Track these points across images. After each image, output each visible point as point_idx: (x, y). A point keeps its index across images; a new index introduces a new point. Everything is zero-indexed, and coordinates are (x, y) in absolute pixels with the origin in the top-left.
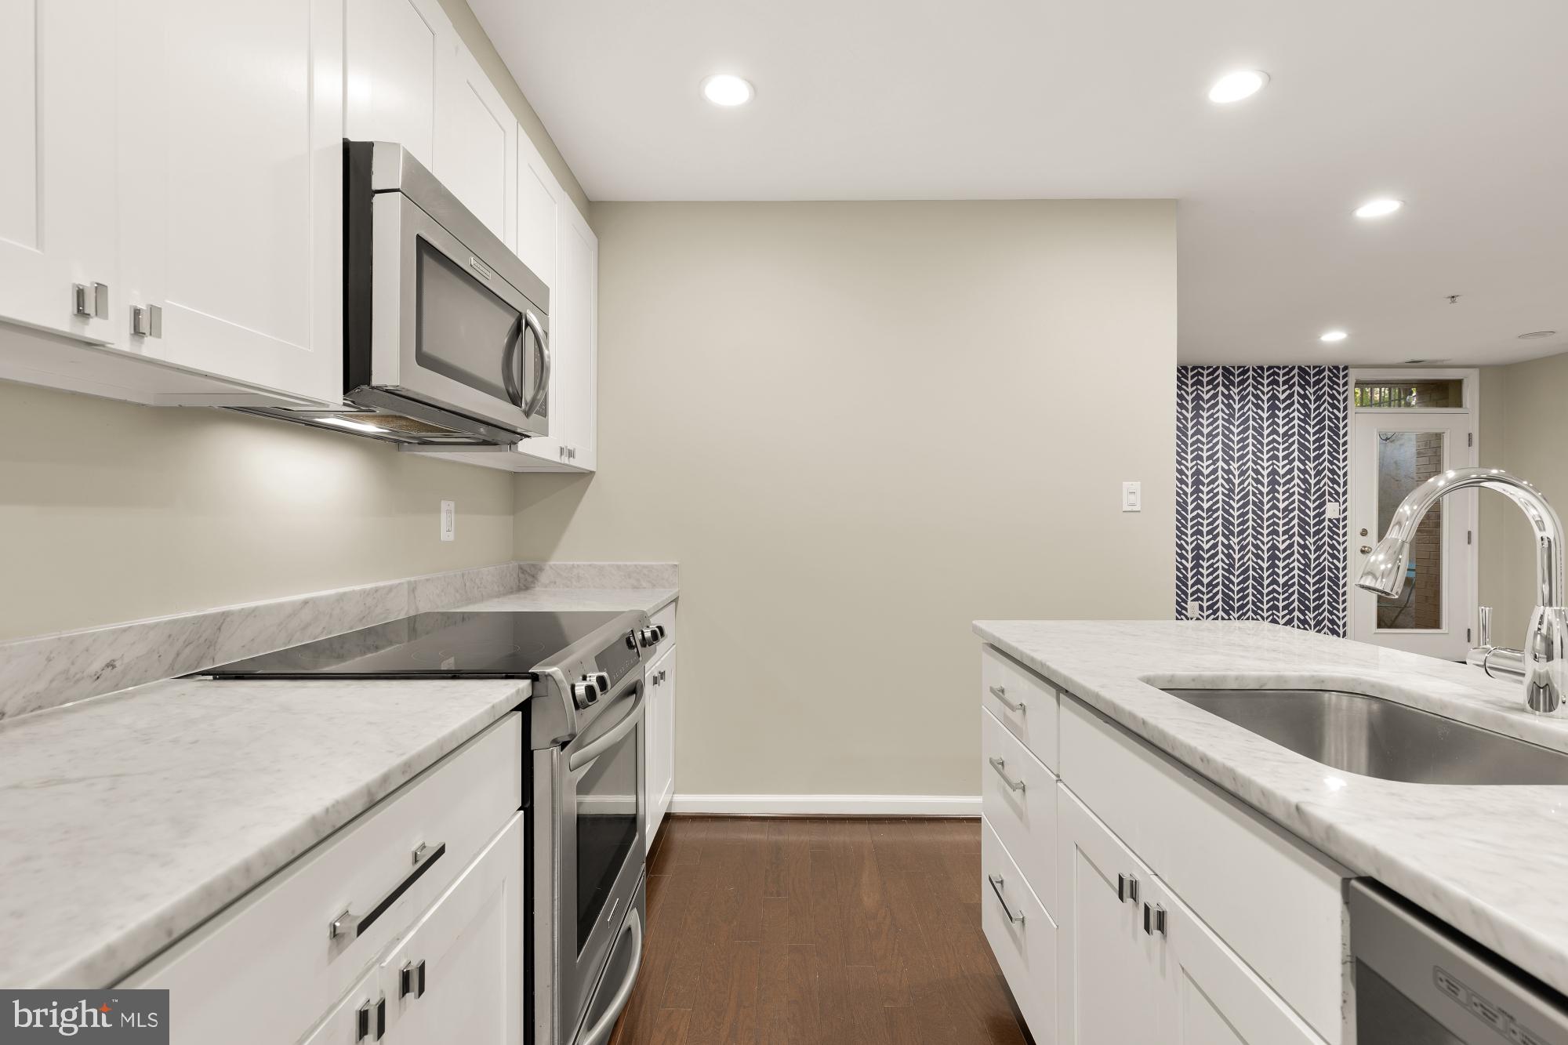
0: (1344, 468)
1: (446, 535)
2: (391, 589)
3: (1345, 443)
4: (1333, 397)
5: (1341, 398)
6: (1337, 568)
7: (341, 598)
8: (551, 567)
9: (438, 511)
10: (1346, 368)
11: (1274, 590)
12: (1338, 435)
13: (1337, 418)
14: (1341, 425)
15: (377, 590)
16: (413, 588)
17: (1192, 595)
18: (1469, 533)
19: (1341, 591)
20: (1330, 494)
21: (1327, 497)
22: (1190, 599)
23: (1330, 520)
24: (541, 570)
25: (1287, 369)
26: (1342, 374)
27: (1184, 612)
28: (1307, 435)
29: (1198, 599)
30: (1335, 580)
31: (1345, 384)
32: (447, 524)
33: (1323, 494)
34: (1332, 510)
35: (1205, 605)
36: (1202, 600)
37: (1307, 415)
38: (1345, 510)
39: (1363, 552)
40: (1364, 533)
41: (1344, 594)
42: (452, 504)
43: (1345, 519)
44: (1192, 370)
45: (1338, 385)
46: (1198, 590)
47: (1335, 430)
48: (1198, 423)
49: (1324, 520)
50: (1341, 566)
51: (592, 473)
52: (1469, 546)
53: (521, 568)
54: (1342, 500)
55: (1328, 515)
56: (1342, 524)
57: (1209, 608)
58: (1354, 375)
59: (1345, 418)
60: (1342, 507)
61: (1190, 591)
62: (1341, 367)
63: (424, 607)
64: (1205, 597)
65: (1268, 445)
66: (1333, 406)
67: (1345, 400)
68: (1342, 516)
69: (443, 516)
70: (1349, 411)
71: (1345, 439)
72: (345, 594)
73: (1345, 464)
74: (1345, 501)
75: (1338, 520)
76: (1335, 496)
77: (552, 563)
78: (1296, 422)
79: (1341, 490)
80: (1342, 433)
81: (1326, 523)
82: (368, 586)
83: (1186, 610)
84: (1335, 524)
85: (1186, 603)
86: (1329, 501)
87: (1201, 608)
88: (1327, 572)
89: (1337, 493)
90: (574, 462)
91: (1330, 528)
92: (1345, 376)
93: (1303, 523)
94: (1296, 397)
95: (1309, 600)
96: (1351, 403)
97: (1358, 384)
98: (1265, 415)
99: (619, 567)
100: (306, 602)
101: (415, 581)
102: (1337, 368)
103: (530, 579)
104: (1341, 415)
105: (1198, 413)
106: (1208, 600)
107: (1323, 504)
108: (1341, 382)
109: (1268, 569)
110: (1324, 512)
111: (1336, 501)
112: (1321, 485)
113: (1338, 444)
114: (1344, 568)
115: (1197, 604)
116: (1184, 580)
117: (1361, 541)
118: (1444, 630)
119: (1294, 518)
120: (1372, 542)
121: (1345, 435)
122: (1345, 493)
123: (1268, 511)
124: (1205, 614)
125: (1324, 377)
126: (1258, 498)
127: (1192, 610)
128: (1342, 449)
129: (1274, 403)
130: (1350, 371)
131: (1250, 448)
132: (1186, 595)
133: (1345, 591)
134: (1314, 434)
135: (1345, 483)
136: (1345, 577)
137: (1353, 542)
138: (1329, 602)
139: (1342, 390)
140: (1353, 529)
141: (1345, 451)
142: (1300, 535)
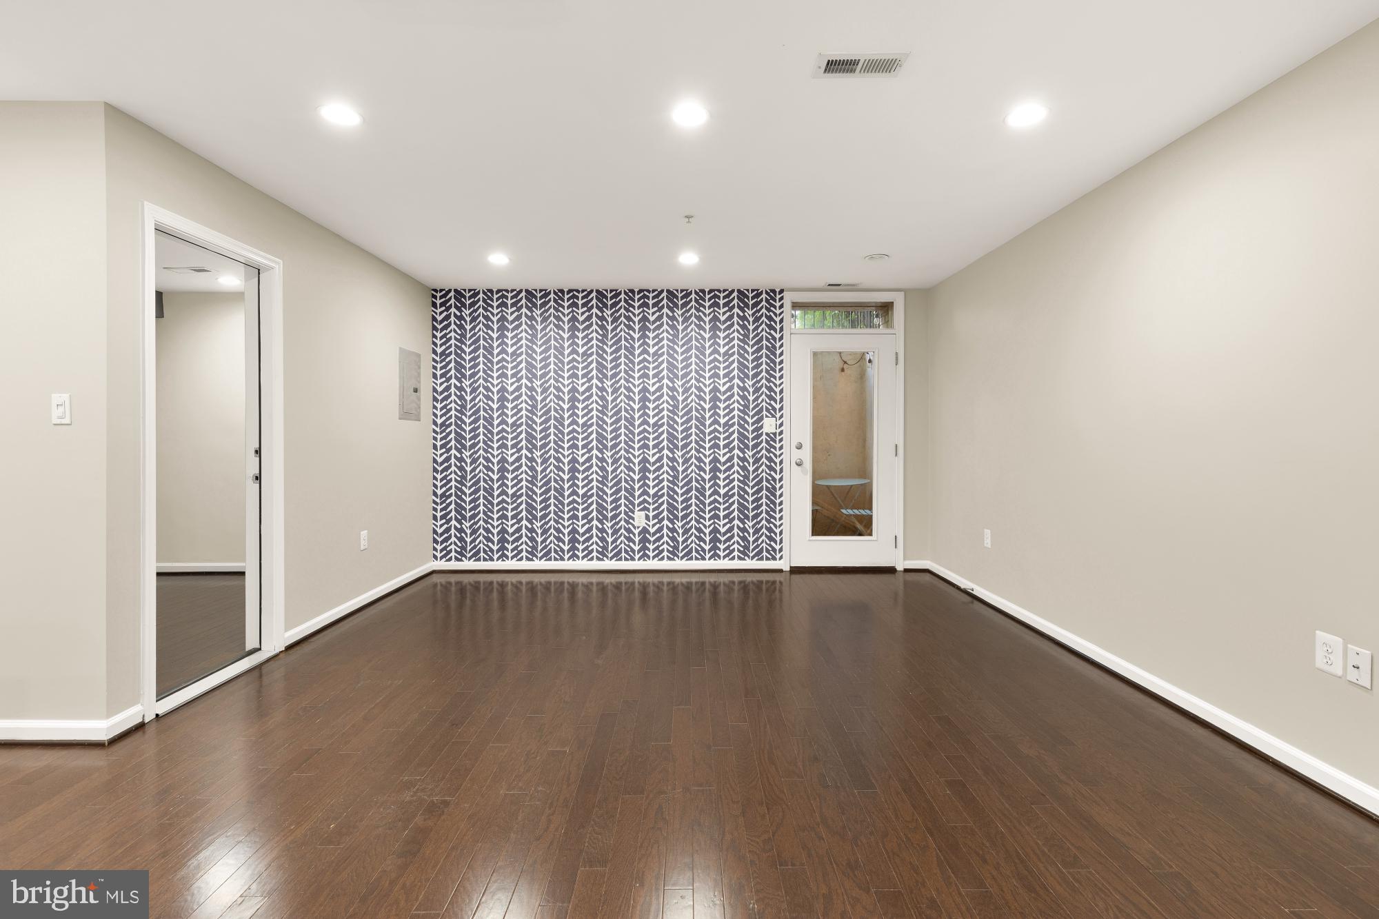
0: (780, 385)
3: (781, 362)
4: (770, 318)
5: (778, 319)
6: (774, 480)
10: (782, 291)
11: (715, 501)
12: (775, 355)
13: (774, 338)
14: (778, 345)
17: (639, 505)
18: (896, 446)
19: (778, 501)
20: (767, 410)
21: (765, 412)
22: (637, 509)
23: (767, 434)
25: (727, 292)
26: (778, 297)
27: (631, 521)
29: (645, 509)
30: (772, 491)
31: (781, 306)
33: (761, 410)
34: (769, 425)
35: (651, 514)
36: (648, 510)
38: (781, 425)
39: (797, 464)
40: (799, 447)
41: (781, 503)
43: (781, 433)
44: (639, 292)
45: (775, 307)
46: (645, 501)
47: (772, 350)
48: (645, 343)
49: (762, 434)
50: (777, 477)
52: (896, 458)
54: (778, 415)
55: (765, 430)
56: (778, 438)
57: (654, 517)
58: (788, 298)
59: (781, 338)
60: (779, 422)
61: (637, 502)
62: (778, 290)
64: (651, 507)
65: (709, 364)
66: (770, 327)
67: (781, 321)
68: (778, 431)
70: (784, 332)
71: (781, 358)
73: (781, 381)
74: (781, 417)
75: (775, 434)
76: (772, 412)
78: (736, 342)
79: (778, 406)
80: (778, 352)
81: (764, 437)
83: (633, 519)
84: (772, 437)
85: (633, 513)
86: (767, 416)
87: (647, 517)
88: (765, 483)
89: (774, 409)
91: (767, 442)
92: (781, 299)
93: (742, 438)
94: (736, 319)
95: (748, 509)
96: (787, 324)
97: (793, 304)
102: (774, 291)
104: (778, 336)
105: (644, 333)
106: (654, 510)
107: (761, 419)
108: (778, 304)
110: (762, 427)
111: (773, 416)
112: (759, 402)
113: (775, 363)
114: (781, 480)
115: (643, 513)
116: (631, 491)
117: (797, 454)
118: (874, 537)
119: (733, 432)
120: (806, 455)
121: (781, 354)
122: (781, 409)
123: (710, 426)
124: (651, 523)
125: (762, 299)
126: (700, 414)
127: (639, 519)
128: (778, 367)
129: (715, 324)
130: (785, 294)
131: (693, 366)
132: (633, 504)
133: (782, 501)
134: (753, 354)
135: (781, 400)
136: (781, 487)
137: (789, 455)
138: (767, 511)
139: (778, 312)
140: (789, 443)
141: (781, 369)
142: (739, 449)
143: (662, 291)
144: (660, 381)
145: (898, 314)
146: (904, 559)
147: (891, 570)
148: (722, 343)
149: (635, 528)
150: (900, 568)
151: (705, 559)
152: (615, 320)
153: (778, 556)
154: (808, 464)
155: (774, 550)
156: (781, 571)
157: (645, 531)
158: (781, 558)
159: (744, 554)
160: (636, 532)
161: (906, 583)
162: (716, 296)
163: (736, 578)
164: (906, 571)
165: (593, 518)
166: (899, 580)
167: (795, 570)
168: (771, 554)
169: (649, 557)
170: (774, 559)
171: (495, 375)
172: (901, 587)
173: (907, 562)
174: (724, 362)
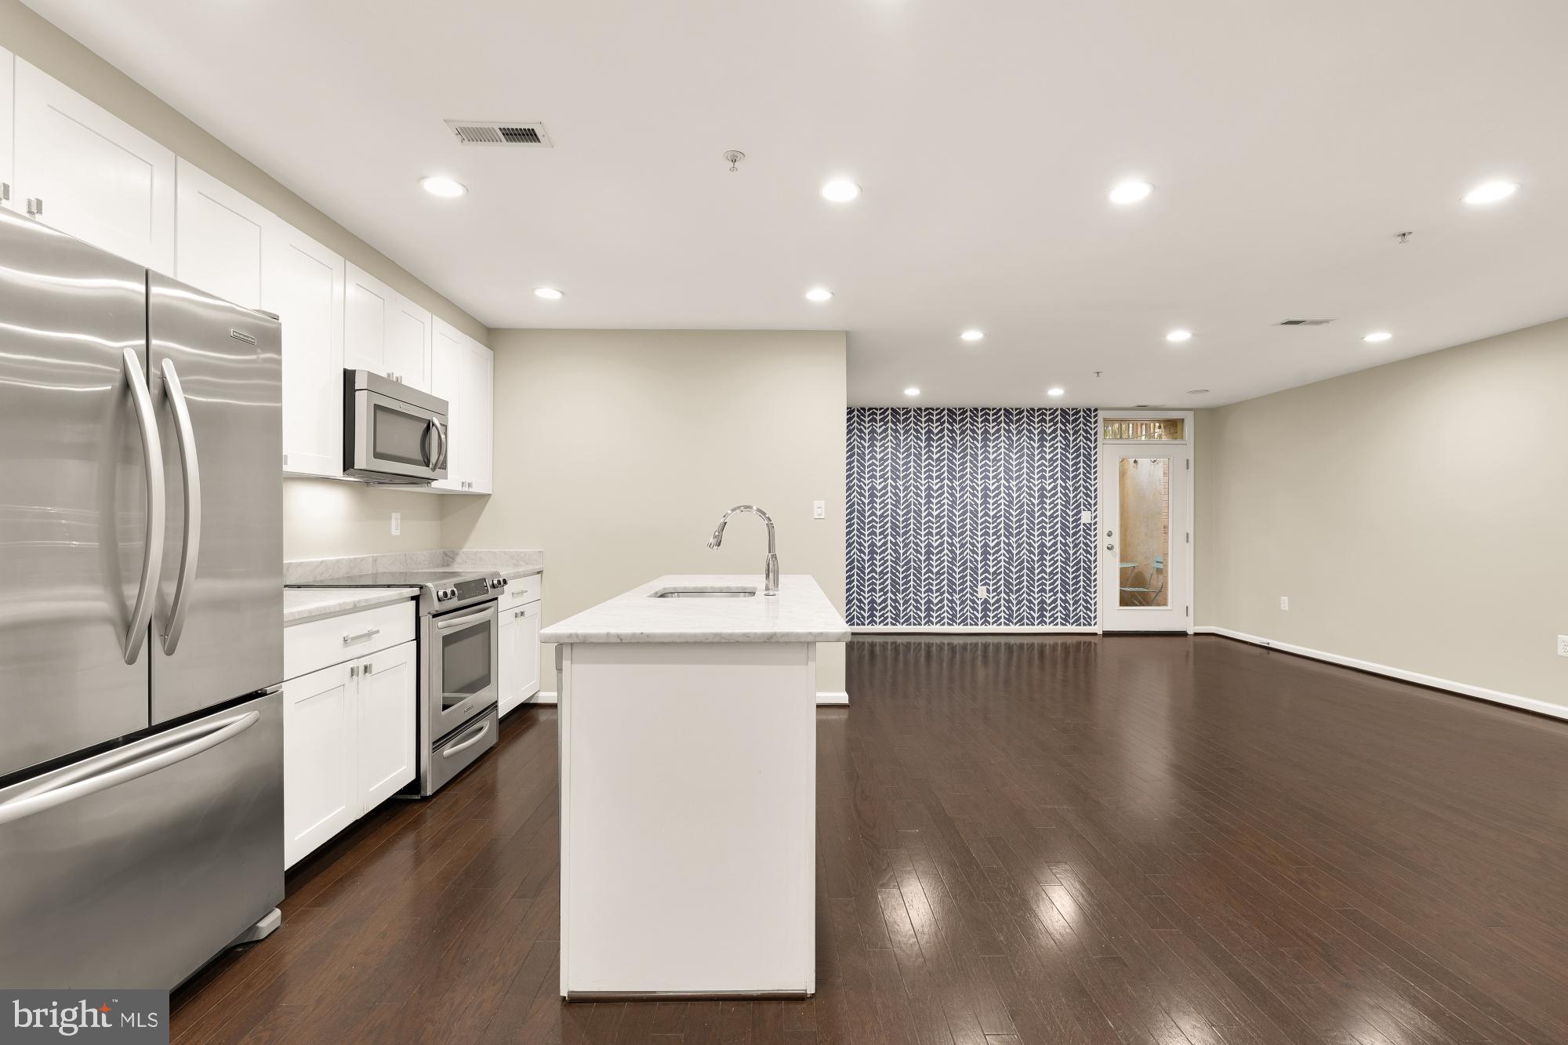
0: (1095, 485)
1: (395, 531)
2: (363, 559)
3: (1095, 467)
4: (1086, 431)
5: (1093, 432)
6: (1090, 561)
7: (338, 561)
8: (463, 553)
9: (391, 519)
10: (1096, 410)
11: (1043, 578)
12: (1090, 461)
13: (1090, 448)
14: (1093, 453)
15: (356, 559)
16: (375, 560)
17: (981, 581)
18: (1187, 534)
19: (1093, 578)
20: (1085, 505)
21: (1082, 507)
22: (980, 584)
23: (1084, 524)
24: (458, 554)
25: (1052, 411)
26: (1093, 414)
27: (975, 593)
29: (986, 584)
30: (1088, 570)
31: (1096, 422)
32: (395, 526)
33: (1080, 505)
34: (1086, 517)
35: (991, 588)
36: (989, 585)
38: (1095, 517)
39: (1108, 549)
40: (1110, 534)
41: (1095, 580)
42: (399, 515)
43: (1095, 523)
44: (982, 410)
45: (1090, 422)
46: (986, 578)
47: (1088, 457)
48: (986, 451)
49: (1080, 524)
50: (1092, 559)
51: (490, 495)
52: (1187, 544)
53: (444, 553)
54: (1093, 509)
55: (1083, 521)
56: (1093, 527)
57: (994, 591)
58: (1101, 415)
59: (1095, 448)
60: (1094, 515)
61: (979, 578)
62: (1093, 409)
63: (381, 570)
64: (991, 583)
65: (1038, 468)
66: (1087, 439)
67: (1096, 434)
68: (1094, 521)
69: (393, 521)
70: (1098, 442)
71: (1095, 463)
72: (340, 560)
73: (1095, 482)
74: (1095, 510)
75: (1090, 524)
76: (1089, 506)
77: (464, 550)
78: (1059, 450)
79: (1093, 502)
80: (1093, 459)
81: (1082, 526)
82: (351, 557)
83: (977, 592)
84: (1088, 527)
85: (977, 587)
86: (1084, 510)
87: (988, 591)
88: (1082, 564)
89: (1090, 504)
90: (471, 490)
91: (1084, 530)
92: (1095, 416)
93: (1064, 527)
94: (1059, 432)
95: (1069, 585)
96: (1100, 436)
97: (1105, 420)
99: (505, 553)
100: (322, 562)
101: (377, 556)
102: (1089, 410)
103: (451, 560)
104: (1092, 446)
106: (993, 585)
107: (1079, 512)
108: (1093, 420)
110: (1080, 519)
111: (1089, 510)
112: (1078, 498)
113: (1090, 467)
114: (1095, 561)
115: (985, 588)
116: (975, 570)
117: (1108, 541)
118: (1169, 607)
119: (1057, 522)
120: (1115, 540)
121: (1095, 460)
122: (1095, 504)
123: (1038, 518)
124: (991, 596)
125: (1080, 416)
126: (1030, 508)
127: (982, 592)
128: (1093, 470)
129: (1043, 435)
130: (1099, 412)
131: (1025, 470)
132: (977, 580)
133: (1096, 578)
134: (1073, 460)
135: (1096, 497)
136: (1095, 567)
137: (1102, 541)
138: (1084, 586)
139: (1093, 426)
140: (1101, 531)
141: (1095, 473)
142: (1062, 536)
143: (1000, 409)
144: (998, 481)
145: (1189, 429)
146: (1195, 625)
147: (1183, 634)
148: (1048, 451)
149: (978, 599)
150: (1190, 632)
151: (1034, 625)
152: (963, 432)
153: (1093, 623)
154: (1117, 549)
155: (1090, 618)
156: (1095, 634)
157: (986, 602)
158: (1095, 624)
159: (1066, 621)
160: (979, 602)
161: (1195, 644)
162: (1043, 414)
163: (1059, 640)
164: (1196, 634)
165: (944, 591)
166: (1191, 641)
167: (1107, 634)
168: (1087, 621)
169: (989, 623)
170: (1090, 624)
171: (867, 476)
172: (1191, 649)
173: (1196, 627)
174: (1050, 466)
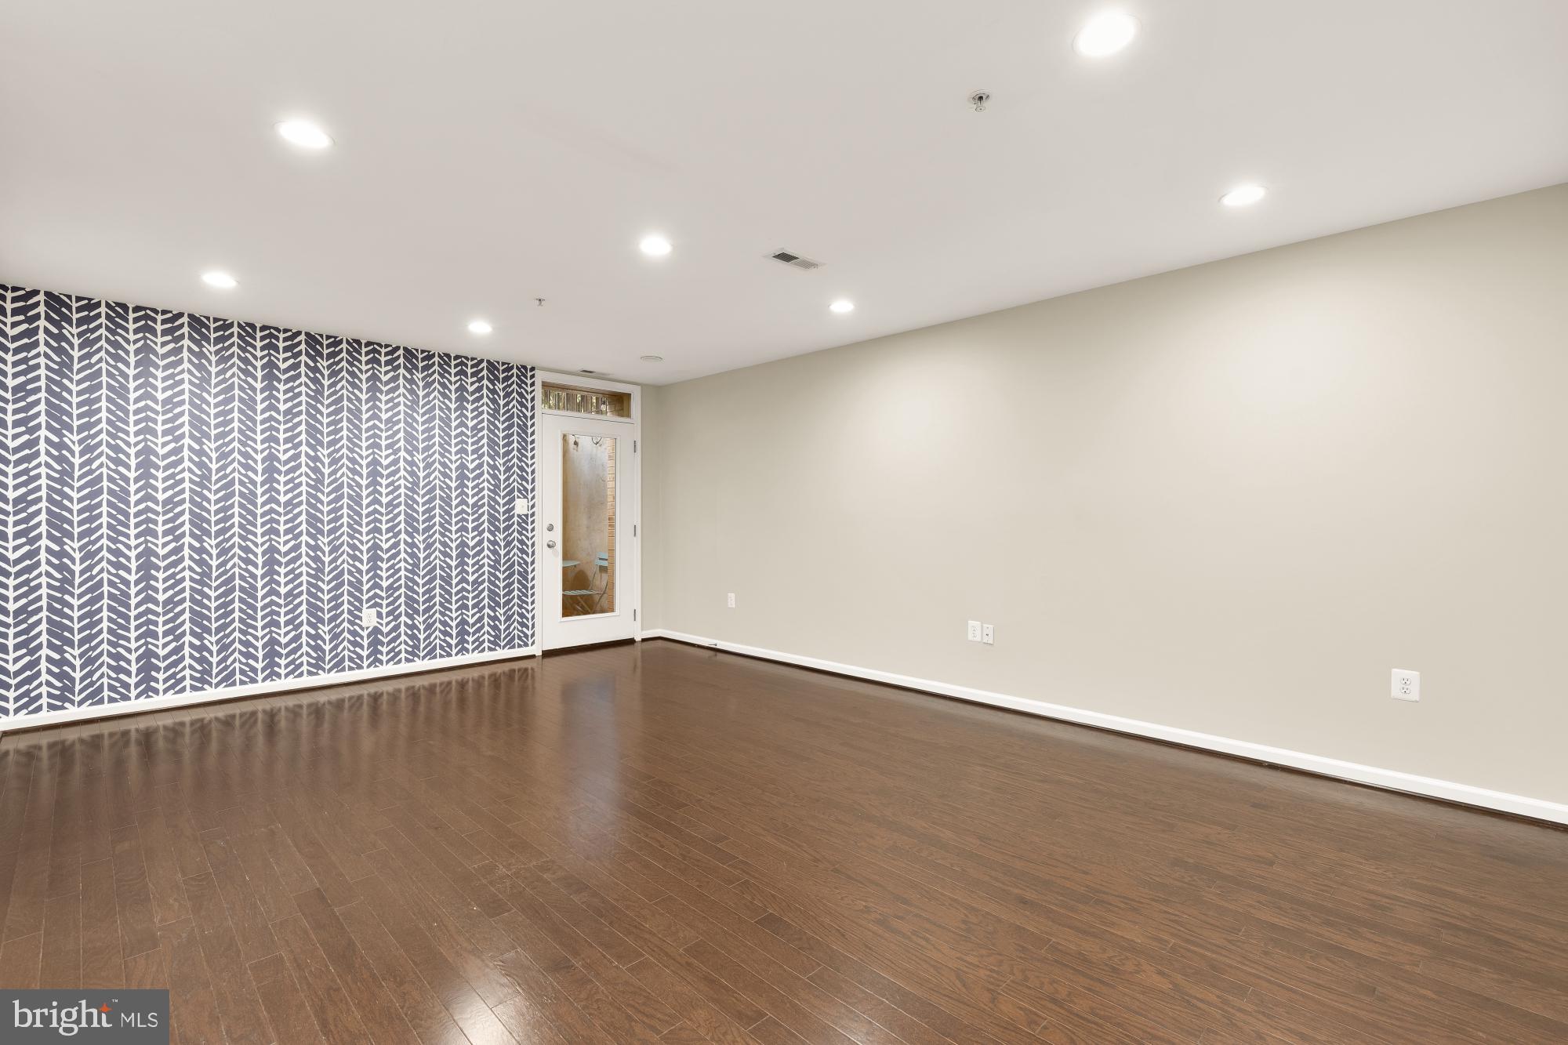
0: (532, 465)
3: (533, 442)
4: (521, 395)
5: (529, 397)
6: (526, 563)
10: (533, 369)
11: (463, 589)
12: (526, 434)
13: (525, 417)
14: (529, 424)
17: (368, 601)
18: (635, 527)
19: (530, 585)
20: (519, 491)
21: (516, 493)
22: (365, 606)
23: (519, 516)
26: (529, 374)
27: (357, 621)
28: (496, 431)
29: (376, 605)
30: (524, 575)
31: (533, 384)
33: (512, 491)
34: (521, 506)
35: (384, 611)
36: (381, 606)
37: (497, 411)
38: (533, 506)
39: (549, 546)
40: (551, 528)
41: (533, 587)
43: (533, 515)
45: (526, 384)
46: (376, 595)
47: (523, 428)
48: (375, 407)
49: (513, 516)
50: (529, 560)
52: (635, 539)
54: (530, 496)
55: (517, 511)
56: (530, 520)
57: (389, 614)
58: (540, 377)
59: (532, 417)
60: (531, 504)
61: (365, 598)
62: (529, 367)
64: (385, 602)
65: (456, 437)
66: (522, 404)
67: (533, 399)
68: (530, 512)
70: (535, 411)
71: (533, 438)
73: (532, 461)
74: (533, 498)
75: (527, 516)
76: (524, 493)
78: (485, 416)
79: (529, 487)
80: (530, 431)
81: (516, 519)
83: (360, 618)
84: (524, 519)
85: (360, 610)
86: (519, 497)
87: (379, 615)
88: (516, 567)
89: (526, 490)
91: (519, 524)
92: (532, 376)
93: (493, 519)
94: (485, 391)
95: (499, 596)
96: (537, 403)
97: (545, 385)
98: (453, 406)
102: (525, 367)
104: (529, 414)
106: (388, 605)
107: (512, 500)
108: (529, 382)
109: (456, 568)
110: (513, 508)
111: (525, 497)
112: (511, 482)
113: (526, 442)
114: (533, 563)
115: (374, 611)
116: (358, 584)
117: (548, 537)
118: (616, 613)
119: (483, 513)
120: (557, 536)
121: (533, 433)
122: (533, 490)
123: (456, 507)
124: (384, 622)
125: (513, 374)
126: (445, 493)
127: (369, 618)
128: (530, 447)
129: (462, 394)
130: (536, 372)
131: (437, 439)
132: (360, 601)
133: (534, 585)
134: (504, 430)
135: (533, 481)
136: (533, 570)
137: (540, 537)
138: (519, 596)
139: (529, 389)
140: (541, 524)
141: (533, 449)
142: (490, 531)
145: (636, 407)
146: (642, 630)
147: (630, 642)
148: (470, 416)
149: (362, 629)
150: (638, 639)
151: (451, 656)
153: (530, 643)
154: (559, 546)
155: (526, 636)
156: (533, 656)
157: (376, 631)
158: (533, 643)
159: (495, 644)
160: (365, 634)
161: (643, 652)
162: (462, 363)
163: (486, 671)
164: (644, 640)
165: (302, 622)
166: (638, 647)
167: (547, 654)
168: (523, 641)
169: (381, 662)
170: (526, 645)
172: (639, 653)
173: (644, 632)
174: (473, 437)
